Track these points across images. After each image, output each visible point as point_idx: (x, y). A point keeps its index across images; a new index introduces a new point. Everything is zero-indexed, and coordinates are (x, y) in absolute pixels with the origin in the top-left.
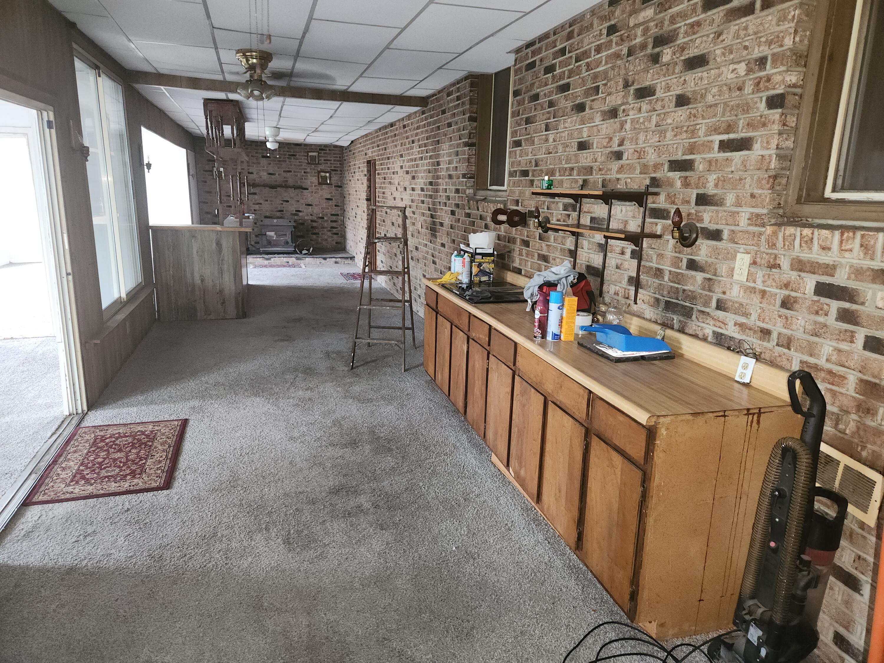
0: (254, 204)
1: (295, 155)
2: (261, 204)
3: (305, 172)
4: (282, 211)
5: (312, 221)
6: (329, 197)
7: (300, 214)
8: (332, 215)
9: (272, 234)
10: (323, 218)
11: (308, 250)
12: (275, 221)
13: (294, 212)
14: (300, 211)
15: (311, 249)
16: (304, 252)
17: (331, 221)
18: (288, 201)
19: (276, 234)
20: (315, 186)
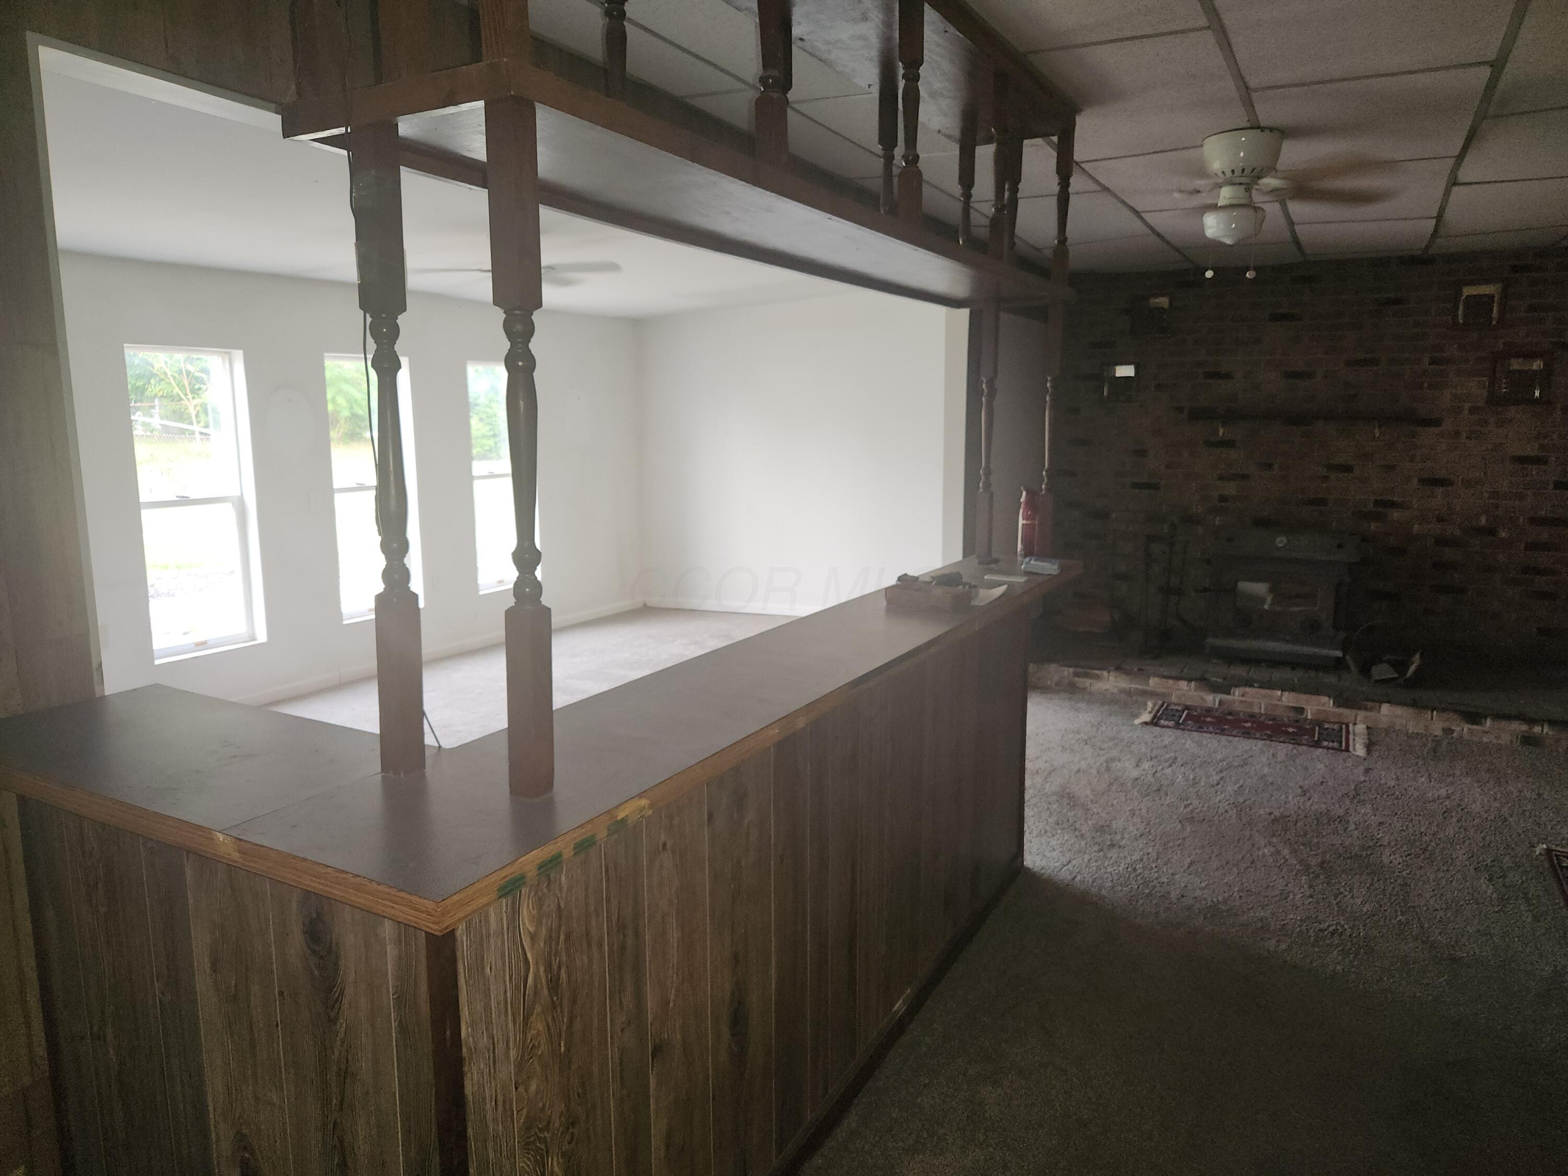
0: (1221, 478)
1: (1398, 301)
2: (1245, 477)
3: (1433, 362)
4: (1322, 502)
5: (1441, 541)
6: (1531, 450)
7: (1396, 515)
8: (1535, 521)
9: (1260, 588)
10: (1491, 532)
11: (1400, 666)
12: (1281, 541)
13: (1371, 506)
14: (1393, 505)
15: (1416, 660)
16: (1382, 671)
17: (1532, 547)
18: (1348, 469)
19: (1271, 590)
20: (1472, 411)
